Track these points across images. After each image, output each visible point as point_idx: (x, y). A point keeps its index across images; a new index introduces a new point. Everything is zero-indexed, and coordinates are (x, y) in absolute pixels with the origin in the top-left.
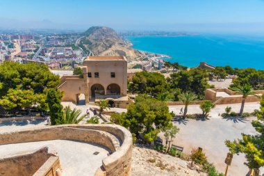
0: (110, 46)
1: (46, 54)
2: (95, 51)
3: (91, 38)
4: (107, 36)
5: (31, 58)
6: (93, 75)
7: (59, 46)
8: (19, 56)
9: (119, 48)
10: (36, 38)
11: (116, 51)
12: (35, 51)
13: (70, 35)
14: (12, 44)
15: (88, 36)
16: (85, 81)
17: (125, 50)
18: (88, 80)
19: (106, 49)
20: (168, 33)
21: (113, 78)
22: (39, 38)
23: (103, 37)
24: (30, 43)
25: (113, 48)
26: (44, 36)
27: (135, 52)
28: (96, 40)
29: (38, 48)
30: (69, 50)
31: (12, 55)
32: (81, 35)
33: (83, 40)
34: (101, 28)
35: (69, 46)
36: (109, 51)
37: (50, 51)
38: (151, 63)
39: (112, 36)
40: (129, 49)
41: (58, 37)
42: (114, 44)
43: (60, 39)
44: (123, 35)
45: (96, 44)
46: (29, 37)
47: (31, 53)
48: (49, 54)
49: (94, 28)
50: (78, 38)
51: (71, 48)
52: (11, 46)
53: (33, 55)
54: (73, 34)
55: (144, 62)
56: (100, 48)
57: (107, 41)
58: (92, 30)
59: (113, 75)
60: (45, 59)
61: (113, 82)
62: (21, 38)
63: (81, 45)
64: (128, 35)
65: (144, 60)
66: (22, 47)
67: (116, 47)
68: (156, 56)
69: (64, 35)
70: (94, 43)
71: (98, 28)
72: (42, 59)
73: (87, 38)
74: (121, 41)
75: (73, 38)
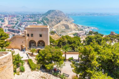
0: (60, 22)
1: (22, 26)
2: (50, 25)
3: (49, 17)
4: (58, 16)
5: (13, 28)
6: (30, 35)
7: (30, 21)
8: (7, 27)
9: (65, 23)
10: (17, 17)
11: (63, 25)
12: (16, 24)
13: (36, 15)
14: (4, 20)
15: (47, 15)
16: (26, 38)
17: (68, 24)
18: (27, 38)
19: (57, 23)
20: (97, 14)
21: (41, 37)
22: (19, 17)
23: (56, 16)
24: (14, 19)
25: (61, 22)
26: (22, 16)
27: (75, 26)
28: (52, 18)
29: (18, 22)
30: (35, 23)
31: (3, 26)
32: (43, 15)
33: (44, 18)
34: (55, 11)
35: (35, 21)
36: (59, 24)
37: (24, 24)
38: (84, 32)
39: (61, 16)
40: (71, 23)
41: (30, 16)
42: (62, 20)
43: (31, 17)
44: (69, 15)
45: (51, 20)
46: (13, 16)
47: (14, 25)
48: (24, 26)
49: (51, 11)
50: (41, 16)
51: (36, 22)
52: (3, 21)
53: (14, 26)
54: (38, 15)
55: (80, 31)
56: (53, 23)
57: (58, 18)
58: (49, 12)
59: (41, 36)
60: (21, 29)
61: (41, 39)
62: (9, 17)
63: (42, 21)
64: (72, 15)
65: (80, 30)
66: (9, 22)
67: (63, 22)
68: (88, 28)
69: (33, 15)
70: (50, 19)
71: (53, 11)
72: (19, 29)
73: (46, 17)
74: (66, 19)
75: (38, 17)
